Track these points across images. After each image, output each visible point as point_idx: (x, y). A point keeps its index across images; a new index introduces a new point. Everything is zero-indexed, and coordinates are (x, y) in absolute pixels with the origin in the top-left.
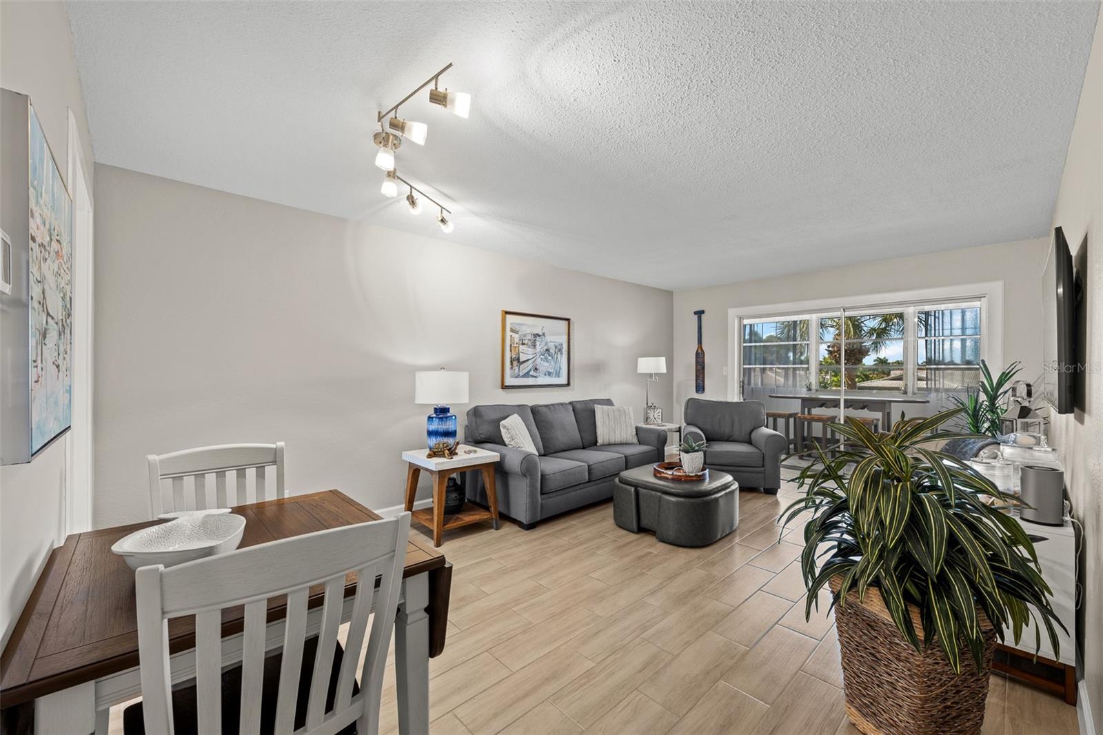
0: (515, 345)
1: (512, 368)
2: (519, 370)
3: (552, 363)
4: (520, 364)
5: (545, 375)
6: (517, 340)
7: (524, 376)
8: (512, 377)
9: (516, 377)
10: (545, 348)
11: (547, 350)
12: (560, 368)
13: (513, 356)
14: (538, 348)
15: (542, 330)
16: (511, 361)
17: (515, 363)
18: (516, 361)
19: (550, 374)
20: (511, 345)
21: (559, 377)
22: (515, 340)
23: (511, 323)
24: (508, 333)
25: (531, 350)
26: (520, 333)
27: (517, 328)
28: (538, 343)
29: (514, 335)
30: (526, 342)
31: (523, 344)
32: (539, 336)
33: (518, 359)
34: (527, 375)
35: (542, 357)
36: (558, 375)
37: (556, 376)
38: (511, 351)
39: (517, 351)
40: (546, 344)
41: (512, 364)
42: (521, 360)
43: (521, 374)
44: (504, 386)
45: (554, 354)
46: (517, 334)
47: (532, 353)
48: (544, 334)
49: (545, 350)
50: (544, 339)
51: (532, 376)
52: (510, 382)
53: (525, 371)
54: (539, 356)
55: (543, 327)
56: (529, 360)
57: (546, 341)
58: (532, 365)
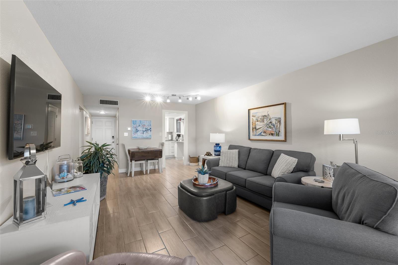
0: (254, 122)
1: (253, 132)
2: (256, 132)
3: (274, 129)
4: (257, 130)
5: (270, 135)
6: (255, 120)
7: (258, 135)
8: (253, 135)
9: (255, 136)
10: (269, 121)
11: (270, 122)
12: (279, 131)
13: (253, 127)
14: (265, 122)
15: (267, 113)
16: (252, 129)
17: (254, 130)
18: (255, 129)
19: (272, 134)
20: (252, 122)
21: (279, 136)
23: (253, 113)
24: (251, 117)
25: (262, 123)
26: (256, 117)
27: (255, 115)
28: (265, 120)
29: (254, 118)
30: (259, 120)
31: (258, 121)
32: (266, 116)
33: (256, 129)
34: (260, 135)
36: (278, 135)
37: (276, 136)
38: (252, 125)
39: (255, 124)
40: (270, 119)
41: (253, 130)
43: (257, 134)
44: (249, 139)
45: (275, 124)
46: (255, 117)
47: (262, 125)
48: (268, 115)
49: (269, 123)
50: (268, 117)
51: (262, 135)
52: (252, 137)
53: (259, 133)
54: (266, 126)
55: (268, 111)
56: (261, 128)
57: (270, 118)
58: (262, 130)
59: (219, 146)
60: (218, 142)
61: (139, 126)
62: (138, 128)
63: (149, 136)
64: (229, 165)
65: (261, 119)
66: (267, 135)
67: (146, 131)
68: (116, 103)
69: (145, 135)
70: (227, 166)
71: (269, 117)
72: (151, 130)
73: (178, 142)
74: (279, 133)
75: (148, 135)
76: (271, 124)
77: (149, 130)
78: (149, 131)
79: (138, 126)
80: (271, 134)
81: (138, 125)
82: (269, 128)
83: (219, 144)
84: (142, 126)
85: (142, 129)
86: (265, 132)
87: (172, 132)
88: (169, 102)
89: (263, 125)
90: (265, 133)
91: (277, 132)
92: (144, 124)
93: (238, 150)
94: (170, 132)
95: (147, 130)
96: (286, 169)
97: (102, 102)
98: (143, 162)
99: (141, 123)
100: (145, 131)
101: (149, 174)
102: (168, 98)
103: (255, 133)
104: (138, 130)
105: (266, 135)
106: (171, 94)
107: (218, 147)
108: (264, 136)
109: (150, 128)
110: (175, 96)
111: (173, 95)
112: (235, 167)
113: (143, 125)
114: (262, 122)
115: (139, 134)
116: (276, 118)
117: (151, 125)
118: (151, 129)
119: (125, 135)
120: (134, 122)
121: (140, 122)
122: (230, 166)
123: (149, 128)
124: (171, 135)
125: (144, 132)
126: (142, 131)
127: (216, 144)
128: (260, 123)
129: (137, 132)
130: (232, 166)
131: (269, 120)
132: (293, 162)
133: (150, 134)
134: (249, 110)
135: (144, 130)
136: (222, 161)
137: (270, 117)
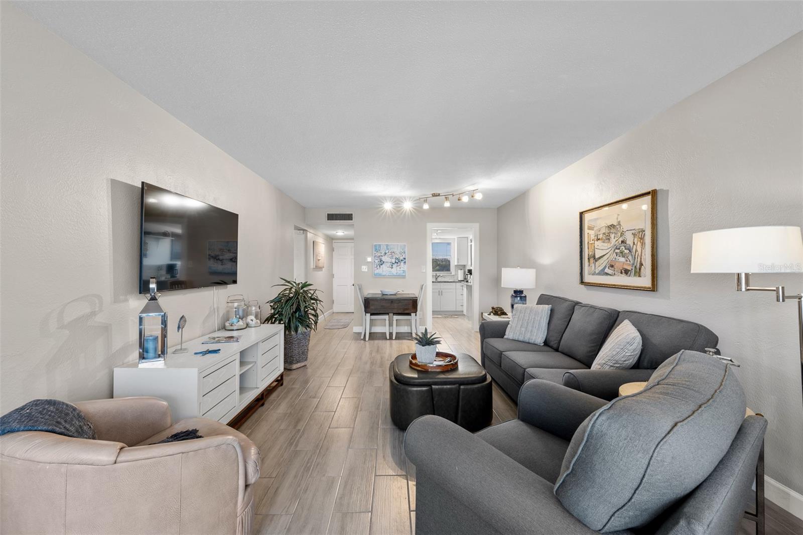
0: (592, 242)
1: (589, 266)
2: (595, 266)
3: (630, 257)
4: (596, 261)
5: (621, 273)
6: (593, 237)
7: (599, 274)
8: (589, 273)
9: (593, 274)
10: (621, 239)
11: (622, 242)
12: (641, 264)
13: (590, 254)
14: (613, 241)
15: (617, 219)
16: (588, 259)
17: (592, 260)
18: (594, 258)
19: (626, 272)
20: (588, 242)
21: (640, 276)
22: (592, 236)
23: (589, 221)
24: (585, 231)
25: (606, 245)
26: (595, 229)
27: (593, 224)
28: (612, 236)
29: (591, 232)
30: (601, 236)
31: (598, 239)
32: (612, 226)
33: (594, 257)
34: (603, 273)
35: (617, 251)
36: (638, 273)
38: (588, 248)
39: (593, 247)
40: (622, 234)
41: (589, 261)
42: (597, 257)
43: (597, 272)
44: (582, 282)
45: (632, 245)
46: (593, 230)
47: (606, 248)
48: (619, 224)
49: (620, 242)
50: (619, 229)
51: (607, 274)
52: (588, 278)
53: (600, 268)
54: (614, 250)
55: (618, 215)
56: (604, 256)
57: (621, 231)
58: (606, 262)
59: (523, 295)
60: (519, 288)
61: (386, 254)
62: (384, 259)
63: (402, 272)
64: (524, 338)
65: (604, 234)
66: (616, 273)
67: (396, 264)
68: (349, 217)
69: (395, 270)
70: (521, 338)
71: (620, 227)
72: (405, 262)
73: (469, 285)
74: (640, 269)
75: (399, 271)
76: (625, 247)
77: (402, 260)
78: (402, 263)
79: (383, 254)
80: (623, 271)
81: (383, 252)
82: (619, 256)
83: (521, 292)
84: (389, 254)
85: (390, 260)
86: (612, 266)
87: (465, 265)
88: (428, 209)
89: (609, 249)
90: (613, 268)
91: (635, 267)
92: (392, 250)
93: (551, 306)
94: (459, 264)
95: (398, 261)
96: (608, 358)
97: (331, 217)
98: (386, 317)
99: (388, 249)
100: (395, 262)
101: (396, 339)
102: (426, 201)
103: (593, 267)
104: (383, 262)
105: (614, 274)
106: (429, 193)
107: (519, 298)
108: (610, 275)
109: (404, 257)
110: (439, 195)
111: (434, 195)
112: (536, 342)
113: (391, 252)
114: (607, 241)
115: (385, 269)
116: (633, 232)
117: (405, 253)
118: (405, 259)
119: (363, 270)
120: (377, 248)
121: (387, 247)
122: (526, 339)
123: (402, 258)
124: (462, 271)
125: (393, 265)
126: (390, 264)
127: (515, 292)
128: (602, 243)
129: (382, 264)
130: (531, 341)
131: (621, 236)
132: (628, 343)
133: (403, 269)
134: (581, 214)
135: (393, 261)
136: (511, 327)
137: (622, 227)
